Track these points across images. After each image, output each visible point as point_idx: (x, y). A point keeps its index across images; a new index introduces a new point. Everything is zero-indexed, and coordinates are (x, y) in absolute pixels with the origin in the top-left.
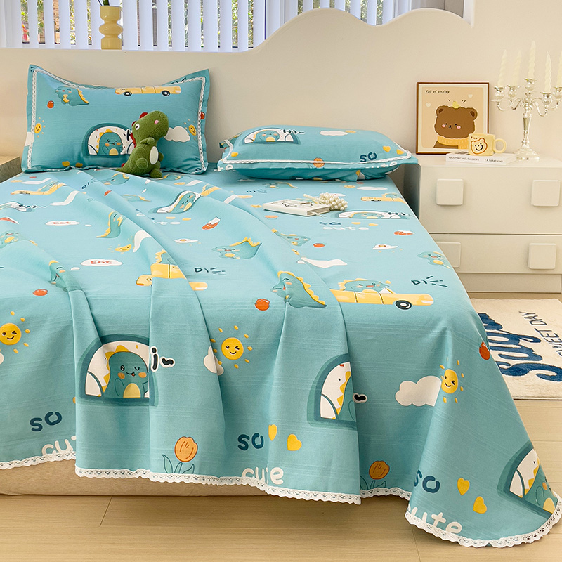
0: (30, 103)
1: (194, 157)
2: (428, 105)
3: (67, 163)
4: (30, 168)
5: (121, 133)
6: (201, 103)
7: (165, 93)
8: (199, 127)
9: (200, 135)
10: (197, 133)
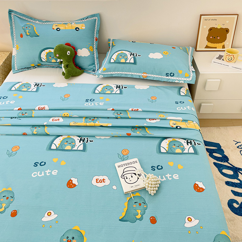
1: (92, 63)
3: (33, 65)
6: (95, 32)
7: (77, 29)
8: (95, 46)
9: (95, 50)
10: (93, 50)
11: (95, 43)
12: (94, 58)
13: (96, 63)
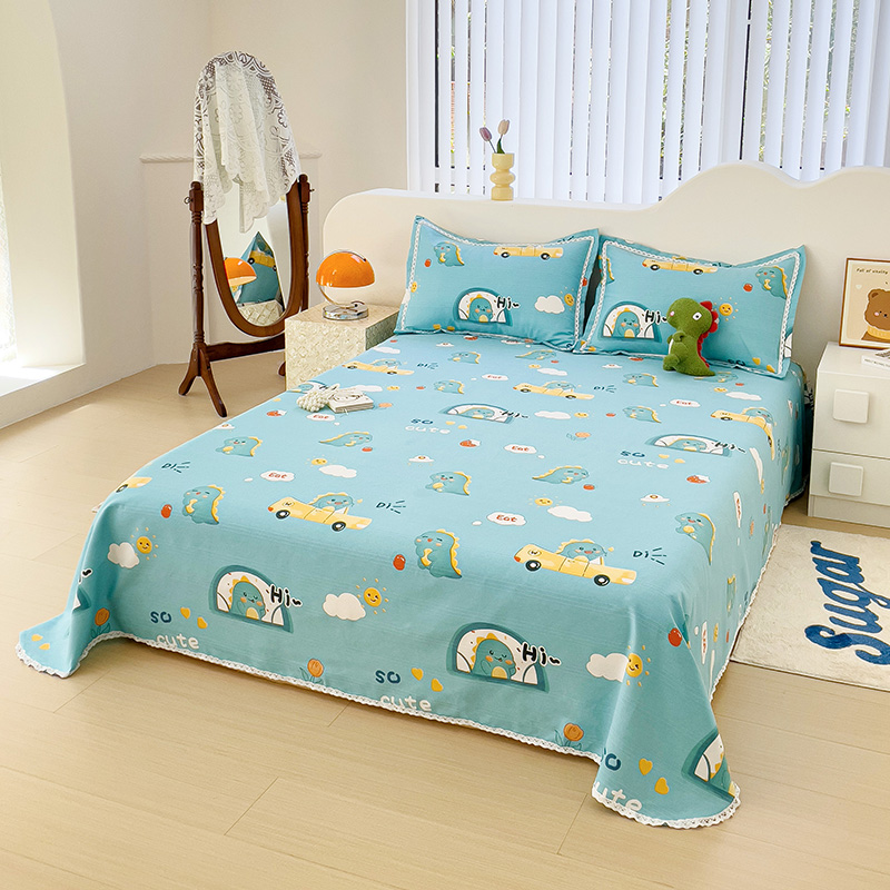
0: (410, 258)
1: (567, 331)
2: (859, 287)
3: (439, 326)
4: (403, 330)
5: (492, 299)
6: (585, 267)
8: (579, 295)
9: (579, 304)
10: (575, 302)
11: (580, 290)
13: (576, 333)
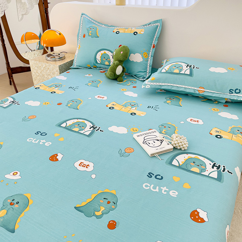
0: (79, 33)
3: (89, 66)
5: (110, 54)
6: (154, 39)
7: (135, 33)
8: (151, 53)
9: (150, 57)
10: (148, 56)
11: (151, 50)
12: (147, 65)
13: (148, 71)
